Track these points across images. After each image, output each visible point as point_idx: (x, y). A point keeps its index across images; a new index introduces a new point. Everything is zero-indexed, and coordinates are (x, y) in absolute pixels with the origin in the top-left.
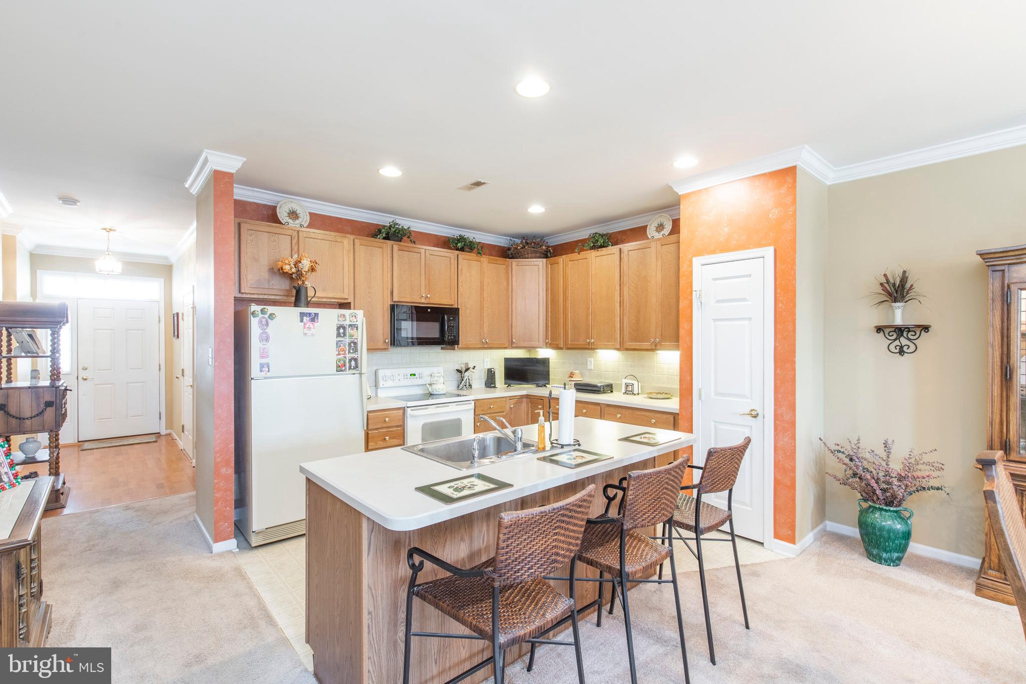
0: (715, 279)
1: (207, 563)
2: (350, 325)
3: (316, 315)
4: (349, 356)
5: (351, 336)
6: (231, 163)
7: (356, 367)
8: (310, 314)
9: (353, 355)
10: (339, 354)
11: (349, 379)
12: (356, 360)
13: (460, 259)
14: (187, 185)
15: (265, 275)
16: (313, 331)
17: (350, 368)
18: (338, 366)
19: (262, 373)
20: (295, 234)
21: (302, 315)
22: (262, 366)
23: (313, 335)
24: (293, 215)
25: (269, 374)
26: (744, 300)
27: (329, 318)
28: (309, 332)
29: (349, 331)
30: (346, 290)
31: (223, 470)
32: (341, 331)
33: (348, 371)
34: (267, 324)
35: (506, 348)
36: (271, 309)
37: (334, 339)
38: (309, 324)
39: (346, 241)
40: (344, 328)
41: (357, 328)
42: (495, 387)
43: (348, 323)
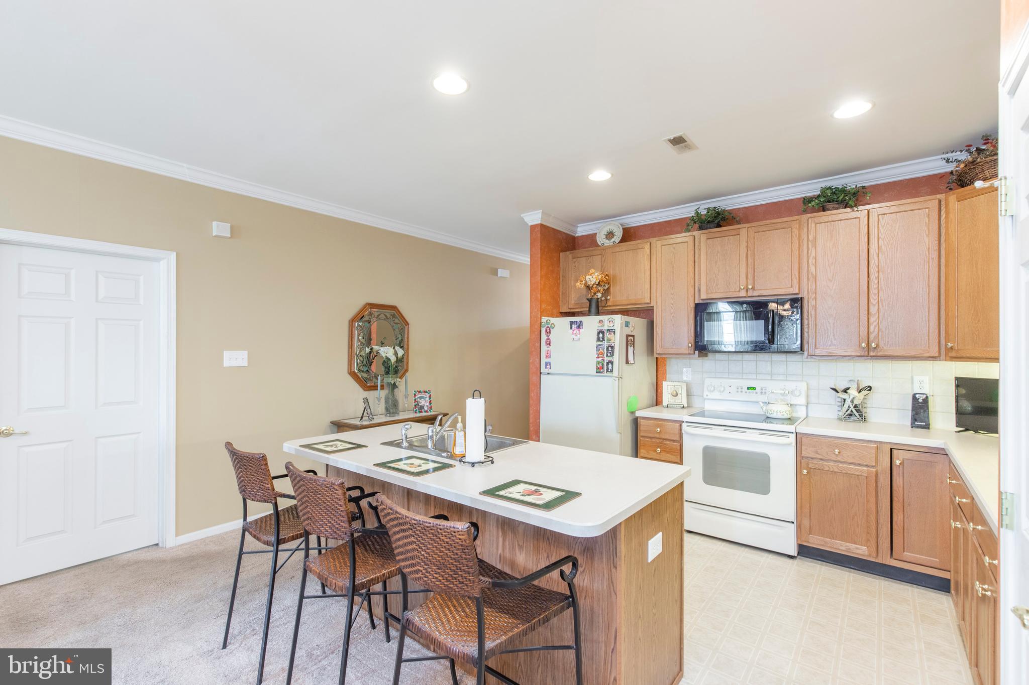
2: (609, 330)
3: (581, 322)
4: (606, 359)
5: (609, 340)
7: (612, 370)
8: (577, 322)
9: (610, 359)
10: (598, 357)
11: (607, 382)
12: (613, 363)
13: (811, 225)
16: (579, 336)
17: (607, 371)
18: (598, 368)
19: (547, 370)
20: (605, 252)
21: (572, 323)
22: (546, 364)
23: (579, 339)
24: (610, 235)
25: (550, 371)
27: (591, 324)
28: (576, 337)
29: (607, 335)
30: (648, 295)
32: (601, 335)
33: (605, 374)
34: (551, 332)
36: (552, 320)
37: (594, 343)
38: (577, 331)
40: (603, 333)
41: (614, 332)
42: (927, 427)
43: (606, 328)
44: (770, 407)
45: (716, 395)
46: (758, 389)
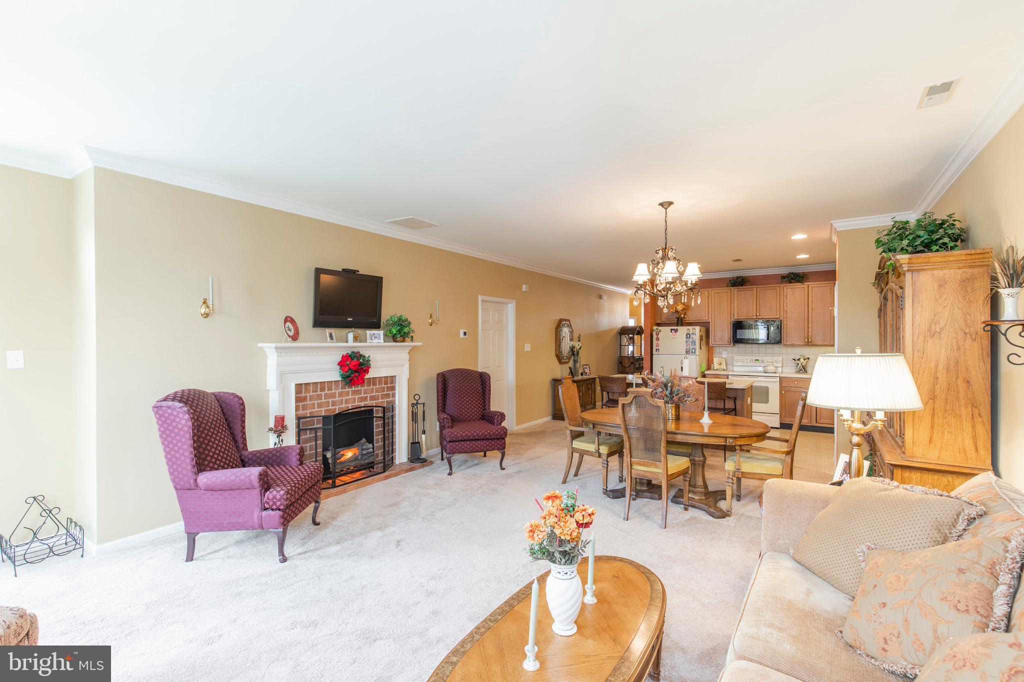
2: (692, 333)
3: (677, 329)
4: (691, 347)
5: (692, 338)
7: (695, 352)
8: (674, 329)
9: (693, 347)
10: (687, 346)
11: (692, 358)
12: (695, 349)
13: (785, 289)
16: (676, 336)
17: (692, 353)
18: (686, 351)
19: (657, 352)
21: (671, 330)
22: (657, 350)
23: (676, 338)
25: (659, 353)
27: (683, 330)
28: (674, 337)
29: (692, 336)
30: (709, 315)
32: (688, 336)
34: (659, 334)
36: (661, 328)
37: (685, 339)
38: (674, 333)
39: (706, 292)
40: (689, 335)
41: (696, 334)
43: (691, 332)
44: (766, 368)
45: (740, 364)
46: (760, 361)
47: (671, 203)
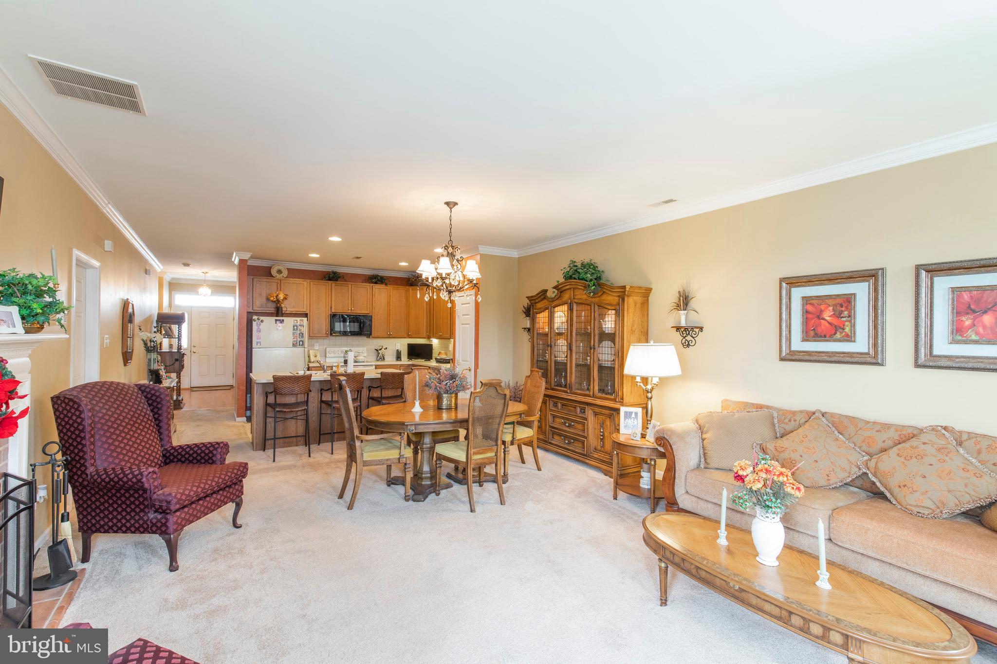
0: (462, 304)
1: (232, 423)
2: (300, 325)
3: (283, 320)
4: (299, 339)
5: (300, 330)
6: (246, 256)
7: (303, 345)
8: (280, 320)
9: (301, 339)
10: (294, 338)
11: (299, 350)
12: (302, 341)
13: (374, 289)
14: (233, 260)
15: (264, 301)
16: (281, 327)
17: (299, 345)
18: (293, 344)
19: (257, 346)
20: (279, 282)
21: (276, 320)
22: (257, 343)
23: (281, 329)
24: (279, 272)
25: (260, 347)
26: (468, 315)
27: (289, 321)
29: (299, 327)
30: (305, 307)
31: (241, 387)
32: (295, 327)
33: (298, 347)
34: (260, 325)
35: (405, 338)
36: (262, 318)
37: (291, 331)
38: (279, 324)
39: (305, 283)
40: (297, 326)
41: (303, 326)
42: (401, 360)
43: (298, 324)
44: (357, 358)
45: (333, 355)
47: (456, 204)
